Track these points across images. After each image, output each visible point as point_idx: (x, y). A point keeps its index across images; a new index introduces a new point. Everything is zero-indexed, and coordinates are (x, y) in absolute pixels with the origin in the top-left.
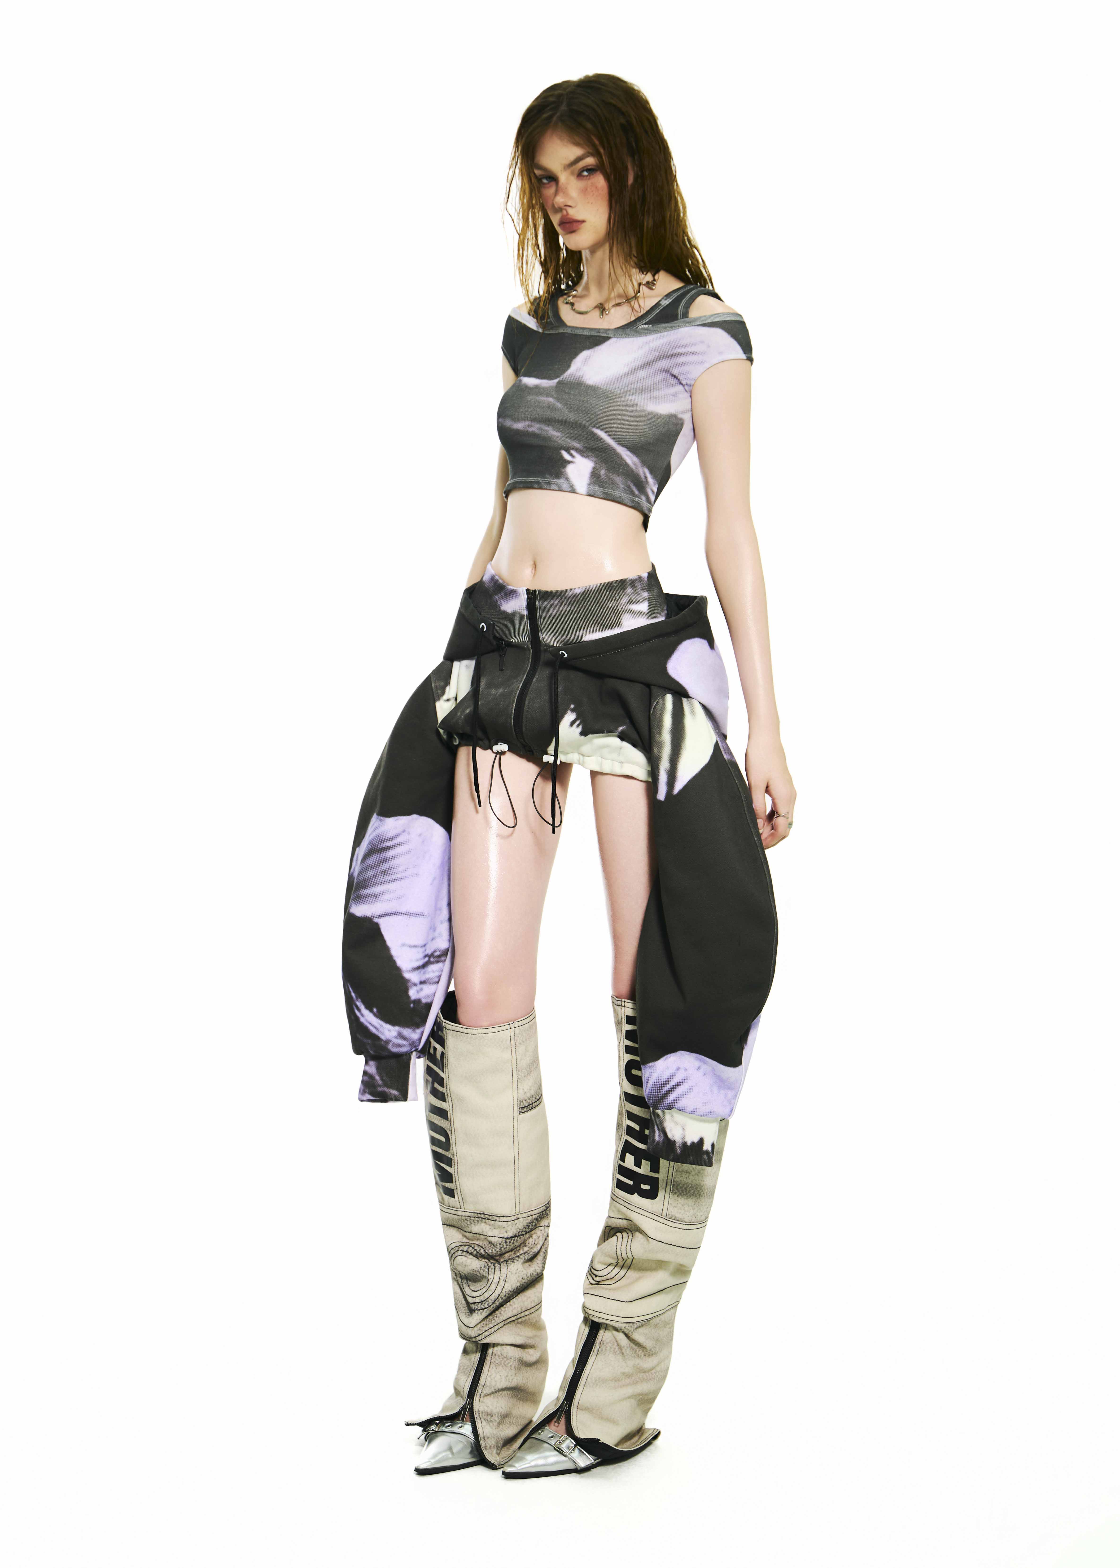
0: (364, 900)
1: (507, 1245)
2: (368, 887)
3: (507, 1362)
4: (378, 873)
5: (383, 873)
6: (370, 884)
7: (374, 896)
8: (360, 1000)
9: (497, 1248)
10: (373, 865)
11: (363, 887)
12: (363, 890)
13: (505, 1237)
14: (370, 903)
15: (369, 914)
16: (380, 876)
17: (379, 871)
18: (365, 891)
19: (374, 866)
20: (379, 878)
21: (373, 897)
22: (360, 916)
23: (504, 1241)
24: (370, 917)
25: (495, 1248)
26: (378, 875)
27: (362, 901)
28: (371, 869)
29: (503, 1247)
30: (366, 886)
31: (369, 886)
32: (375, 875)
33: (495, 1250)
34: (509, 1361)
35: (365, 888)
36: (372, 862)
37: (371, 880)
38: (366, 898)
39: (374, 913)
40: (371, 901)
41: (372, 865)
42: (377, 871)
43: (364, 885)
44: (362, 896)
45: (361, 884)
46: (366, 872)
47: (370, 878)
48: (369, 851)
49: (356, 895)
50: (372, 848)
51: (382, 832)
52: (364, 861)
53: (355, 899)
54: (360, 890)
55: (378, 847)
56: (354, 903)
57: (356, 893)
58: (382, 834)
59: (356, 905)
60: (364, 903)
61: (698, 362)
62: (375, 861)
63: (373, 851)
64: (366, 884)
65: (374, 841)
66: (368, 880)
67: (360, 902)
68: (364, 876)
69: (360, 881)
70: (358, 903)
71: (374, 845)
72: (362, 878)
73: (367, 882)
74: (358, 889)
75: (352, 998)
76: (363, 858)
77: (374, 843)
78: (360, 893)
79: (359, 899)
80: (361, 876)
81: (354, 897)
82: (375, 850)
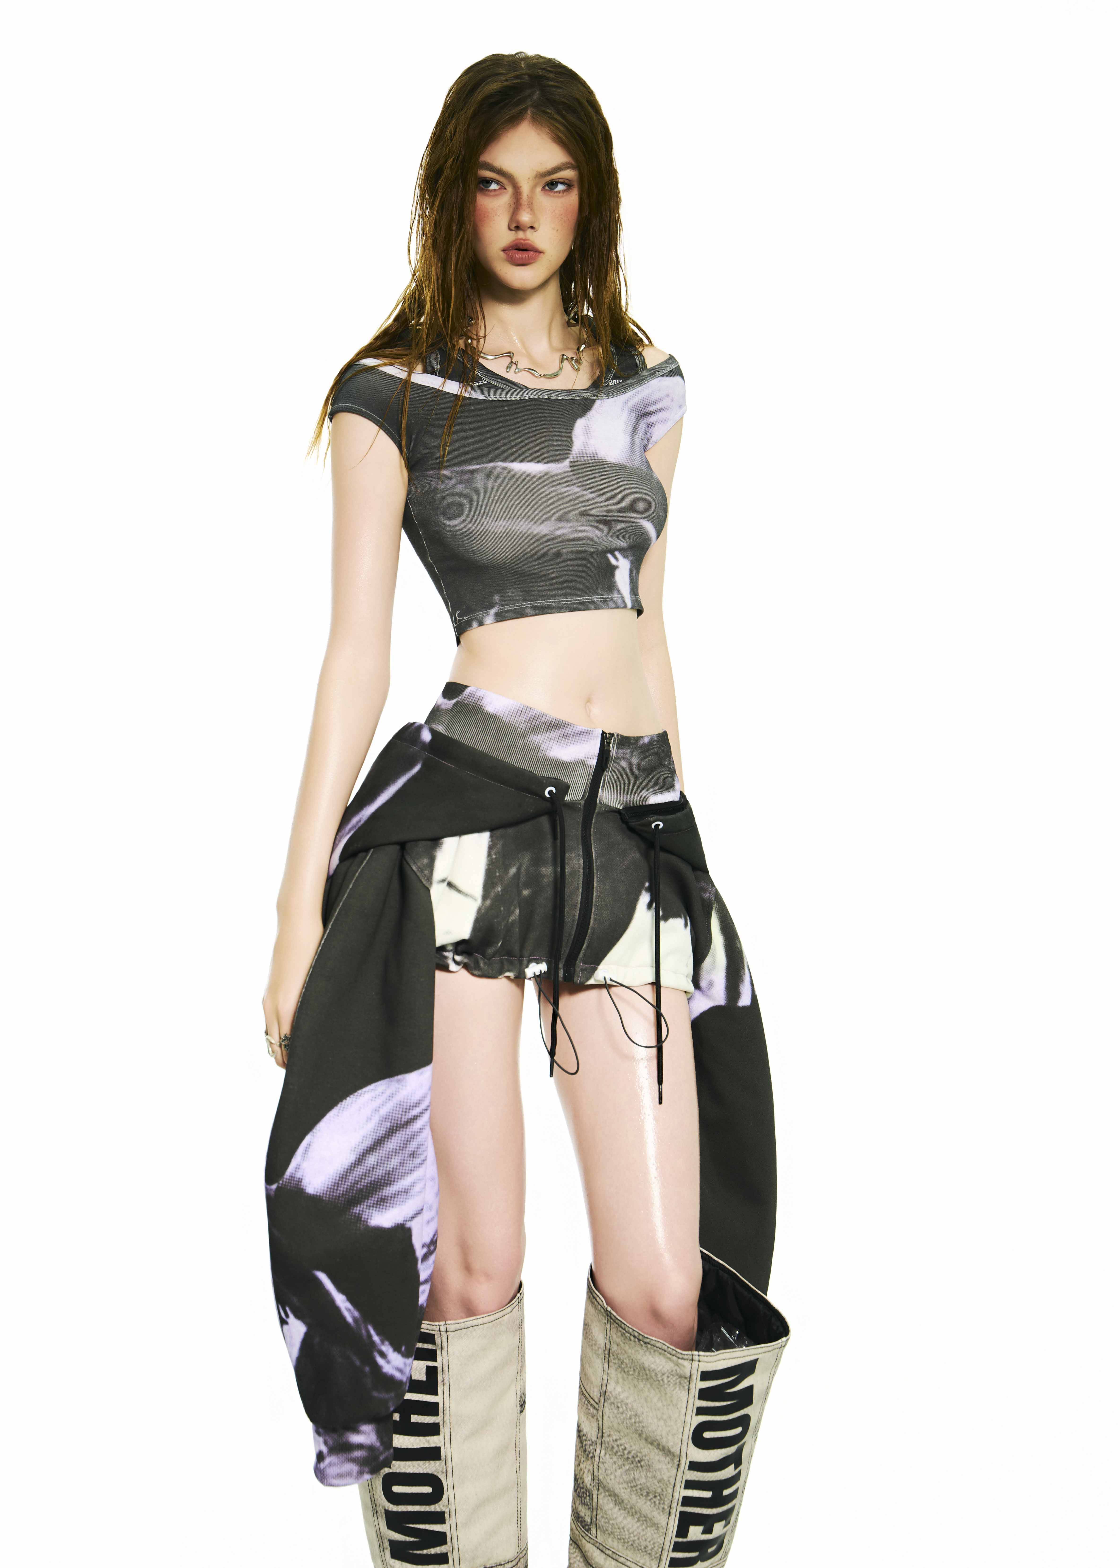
0: (392, 1202)
2: (394, 1181)
4: (406, 1159)
5: (412, 1156)
6: (396, 1177)
7: (404, 1192)
8: (385, 1342)
10: (398, 1148)
11: (387, 1184)
12: (388, 1188)
14: (401, 1203)
15: (400, 1220)
16: (408, 1162)
17: (406, 1155)
18: (391, 1189)
19: (400, 1150)
20: (408, 1165)
21: (403, 1194)
22: (389, 1227)
24: (402, 1222)
26: (405, 1162)
27: (390, 1203)
28: (395, 1155)
30: (391, 1181)
31: (396, 1180)
32: (402, 1161)
35: (390, 1184)
36: (396, 1145)
37: (398, 1171)
38: (394, 1198)
39: (406, 1216)
40: (401, 1200)
41: (396, 1149)
42: (403, 1155)
43: (388, 1180)
44: (388, 1196)
45: (383, 1181)
46: (388, 1161)
47: (396, 1169)
48: (388, 1130)
49: (378, 1198)
50: (392, 1125)
51: (402, 1100)
52: (380, 1146)
53: (377, 1204)
54: (383, 1189)
55: (401, 1121)
56: (376, 1210)
57: (376, 1194)
58: (404, 1102)
59: (380, 1213)
60: (393, 1207)
61: (663, 421)
62: (399, 1141)
63: (393, 1129)
64: (391, 1178)
65: (394, 1115)
66: (393, 1171)
67: (386, 1206)
68: (387, 1167)
69: (380, 1177)
70: (383, 1208)
71: (394, 1120)
72: (384, 1172)
73: (392, 1174)
74: (380, 1189)
75: (373, 1343)
76: (374, 1142)
77: (393, 1118)
78: (384, 1194)
79: (383, 1202)
80: (381, 1168)
81: (374, 1201)
82: (397, 1127)
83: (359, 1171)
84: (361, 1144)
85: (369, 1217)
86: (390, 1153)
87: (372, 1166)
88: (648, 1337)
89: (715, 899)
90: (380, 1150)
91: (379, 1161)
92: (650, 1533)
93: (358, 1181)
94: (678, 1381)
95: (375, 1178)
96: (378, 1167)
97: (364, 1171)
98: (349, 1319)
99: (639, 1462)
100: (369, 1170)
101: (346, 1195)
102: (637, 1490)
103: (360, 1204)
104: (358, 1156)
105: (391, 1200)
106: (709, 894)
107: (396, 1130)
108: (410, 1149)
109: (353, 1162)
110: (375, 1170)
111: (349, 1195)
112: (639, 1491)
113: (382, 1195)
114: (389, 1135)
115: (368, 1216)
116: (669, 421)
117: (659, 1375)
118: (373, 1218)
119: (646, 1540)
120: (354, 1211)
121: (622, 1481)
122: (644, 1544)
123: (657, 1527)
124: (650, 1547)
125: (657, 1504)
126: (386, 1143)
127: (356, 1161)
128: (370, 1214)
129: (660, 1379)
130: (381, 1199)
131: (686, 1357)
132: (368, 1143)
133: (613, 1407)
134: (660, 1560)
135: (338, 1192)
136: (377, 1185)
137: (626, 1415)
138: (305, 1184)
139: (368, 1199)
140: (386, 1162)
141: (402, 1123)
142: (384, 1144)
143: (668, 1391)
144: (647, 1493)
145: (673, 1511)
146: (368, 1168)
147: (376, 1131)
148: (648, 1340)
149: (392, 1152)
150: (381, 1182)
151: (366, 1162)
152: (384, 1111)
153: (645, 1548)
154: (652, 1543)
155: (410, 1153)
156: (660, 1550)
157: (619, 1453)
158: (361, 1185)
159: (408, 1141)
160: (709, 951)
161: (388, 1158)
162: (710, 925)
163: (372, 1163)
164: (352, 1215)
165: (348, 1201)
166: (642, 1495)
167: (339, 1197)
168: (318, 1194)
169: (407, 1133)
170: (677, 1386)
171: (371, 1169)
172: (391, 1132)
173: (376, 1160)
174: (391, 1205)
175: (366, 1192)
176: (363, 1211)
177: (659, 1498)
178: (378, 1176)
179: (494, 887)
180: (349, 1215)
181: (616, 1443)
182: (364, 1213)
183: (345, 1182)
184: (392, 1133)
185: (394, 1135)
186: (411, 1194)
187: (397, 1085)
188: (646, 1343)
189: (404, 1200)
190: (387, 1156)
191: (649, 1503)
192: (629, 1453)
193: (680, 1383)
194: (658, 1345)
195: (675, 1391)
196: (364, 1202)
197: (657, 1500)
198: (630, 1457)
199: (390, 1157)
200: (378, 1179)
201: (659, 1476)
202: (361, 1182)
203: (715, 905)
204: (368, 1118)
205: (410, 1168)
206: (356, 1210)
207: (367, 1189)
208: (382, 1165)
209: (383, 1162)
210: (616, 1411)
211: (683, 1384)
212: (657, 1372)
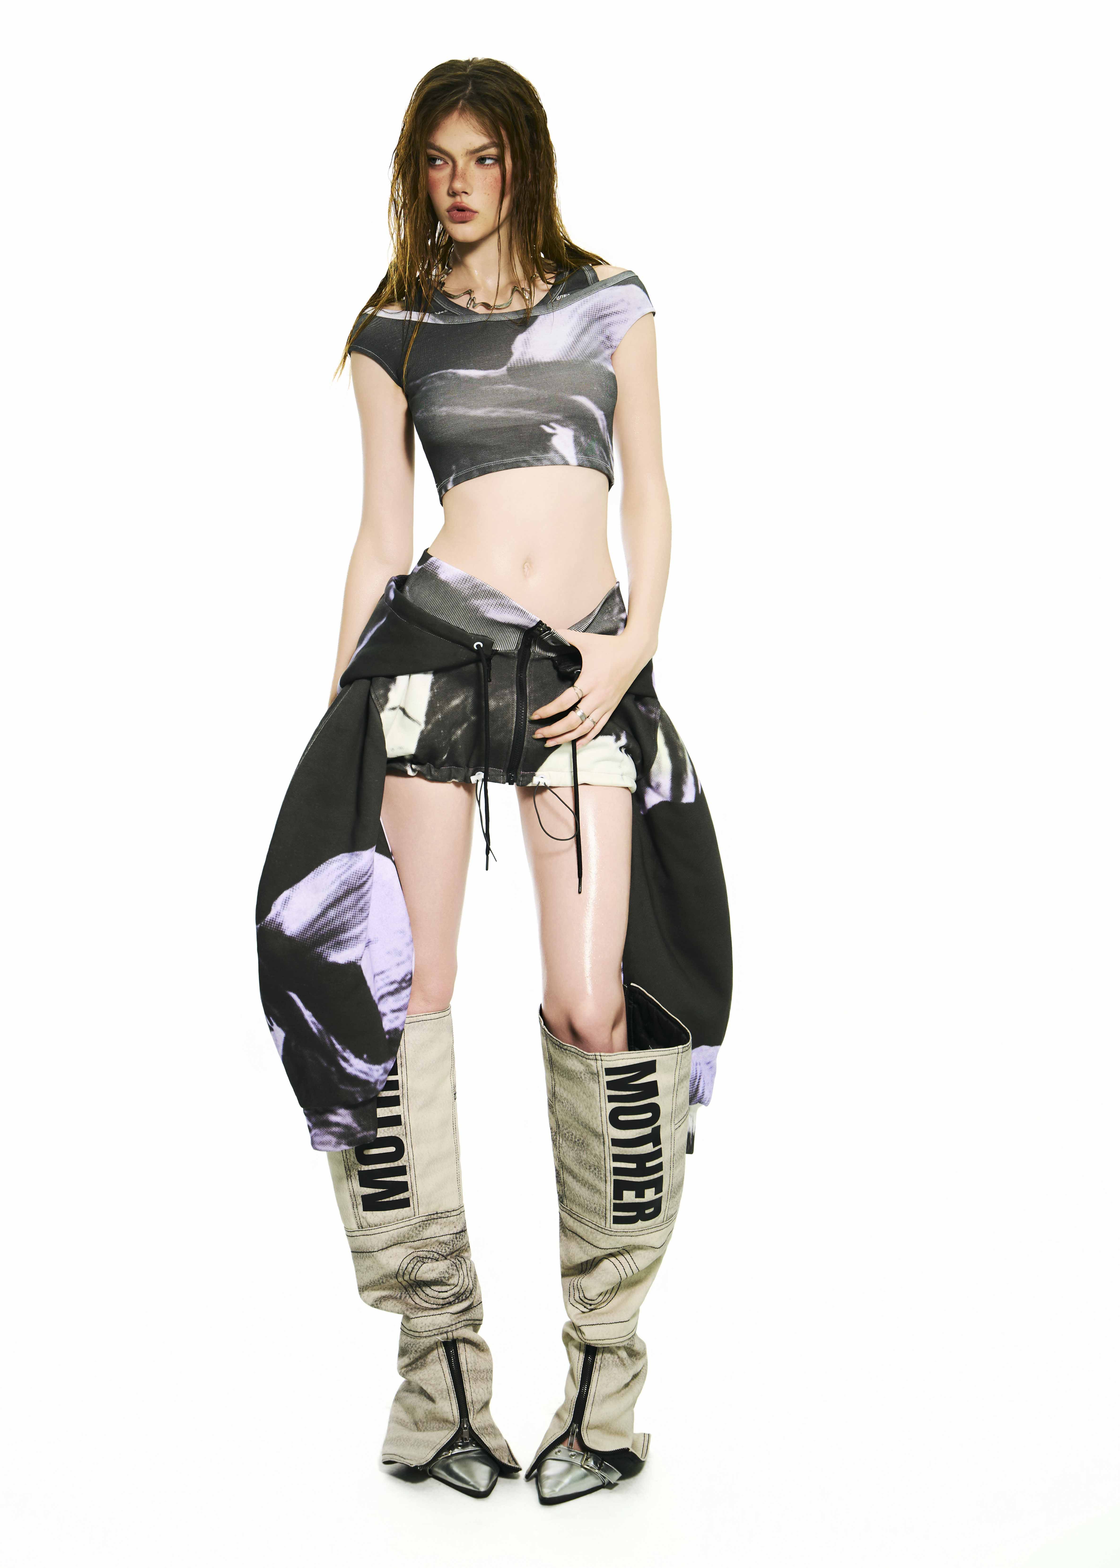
0: (346, 945)
1: (457, 1241)
2: (348, 930)
3: (482, 1376)
4: (357, 913)
5: (361, 911)
7: (355, 938)
8: (348, 1051)
9: (450, 1245)
10: (352, 905)
11: (342, 931)
12: (343, 935)
13: (455, 1232)
14: (353, 946)
15: (352, 959)
16: (358, 915)
17: (357, 910)
18: (345, 935)
19: (353, 906)
20: (358, 918)
21: (354, 939)
22: (344, 963)
23: (455, 1237)
24: (354, 961)
25: (448, 1246)
26: (356, 915)
27: (344, 946)
28: (349, 911)
29: (455, 1243)
30: (345, 929)
31: (349, 929)
32: (354, 915)
33: (448, 1248)
34: (483, 1374)
35: (345, 932)
36: (350, 902)
37: (351, 922)
38: (347, 942)
39: (357, 957)
40: (353, 944)
41: (350, 906)
42: (355, 910)
43: (343, 929)
44: (343, 941)
45: (339, 929)
46: (344, 915)
47: (350, 920)
48: (345, 892)
49: (335, 942)
50: (349, 888)
51: (358, 870)
52: (339, 904)
53: (334, 946)
54: (339, 935)
55: (355, 885)
56: (333, 951)
57: (334, 939)
58: (359, 871)
59: (336, 952)
60: (346, 949)
61: (623, 321)
62: (353, 900)
63: (349, 891)
64: (346, 927)
65: (350, 881)
66: (347, 922)
67: (341, 948)
68: (343, 919)
69: (337, 926)
70: (338, 950)
71: (351, 884)
72: (341, 922)
73: (346, 925)
74: (337, 935)
75: (336, 1050)
76: (335, 900)
77: (350, 883)
78: (340, 939)
79: (339, 945)
80: (339, 920)
81: (332, 944)
82: (352, 890)
83: (323, 921)
84: (326, 901)
85: (328, 956)
86: (346, 909)
87: (332, 918)
88: (565, 1044)
89: (660, 719)
90: (338, 906)
91: (338, 914)
92: (596, 1198)
93: (321, 928)
94: (591, 1077)
95: (334, 927)
96: (337, 919)
97: (326, 921)
98: (315, 1030)
99: (583, 1143)
100: (330, 921)
101: (312, 938)
102: (583, 1165)
103: (322, 946)
104: (323, 910)
105: (345, 944)
106: (654, 715)
107: (351, 892)
108: (360, 906)
109: (319, 914)
110: (334, 921)
111: (314, 939)
112: (584, 1165)
113: (338, 940)
114: (346, 896)
115: (327, 954)
116: (628, 321)
117: (578, 1074)
118: (331, 956)
119: (594, 1204)
120: (317, 951)
121: (574, 1159)
122: (594, 1206)
123: (598, 1191)
124: (598, 1208)
125: (597, 1174)
126: (343, 901)
127: (321, 913)
128: (329, 953)
129: (579, 1077)
130: (338, 942)
131: (590, 1057)
132: (331, 900)
133: (560, 1103)
134: (606, 1218)
135: (307, 935)
136: (335, 932)
137: (568, 1108)
138: (284, 928)
139: (328, 943)
140: (342, 916)
141: (356, 886)
142: (341, 902)
143: (586, 1085)
144: (590, 1166)
145: (608, 1179)
146: (329, 919)
147: (336, 892)
148: (565, 1047)
149: (347, 908)
150: (338, 930)
151: (328, 914)
152: (343, 878)
153: (595, 1210)
154: (598, 1205)
155: (360, 908)
156: (604, 1210)
157: (569, 1139)
158: (323, 932)
159: (358, 900)
160: (655, 760)
161: (344, 912)
162: (657, 740)
163: (332, 916)
164: (315, 954)
165: (313, 943)
166: (587, 1168)
167: (307, 939)
168: (293, 936)
169: (359, 894)
170: (591, 1081)
171: (331, 920)
172: (347, 893)
173: (335, 914)
174: (345, 947)
175: (326, 937)
176: (323, 951)
177: (597, 1170)
178: (336, 925)
179: (435, 715)
180: (313, 953)
181: (567, 1131)
182: (324, 952)
183: (312, 928)
184: (349, 894)
185: (350, 895)
186: (360, 940)
187: (355, 858)
188: (565, 1049)
189: (355, 944)
190: (343, 911)
191: (592, 1175)
192: (575, 1137)
193: (593, 1078)
194: (573, 1050)
195: (590, 1085)
196: (325, 944)
197: (596, 1172)
198: (576, 1140)
199: (346, 911)
200: (336, 927)
201: (594, 1152)
202: (323, 929)
203: (660, 724)
204: (332, 882)
205: (360, 920)
206: (319, 950)
207: (327, 935)
208: (339, 917)
209: (340, 915)
210: (562, 1106)
211: (595, 1078)
212: (576, 1072)
